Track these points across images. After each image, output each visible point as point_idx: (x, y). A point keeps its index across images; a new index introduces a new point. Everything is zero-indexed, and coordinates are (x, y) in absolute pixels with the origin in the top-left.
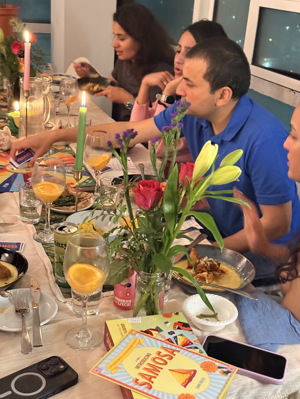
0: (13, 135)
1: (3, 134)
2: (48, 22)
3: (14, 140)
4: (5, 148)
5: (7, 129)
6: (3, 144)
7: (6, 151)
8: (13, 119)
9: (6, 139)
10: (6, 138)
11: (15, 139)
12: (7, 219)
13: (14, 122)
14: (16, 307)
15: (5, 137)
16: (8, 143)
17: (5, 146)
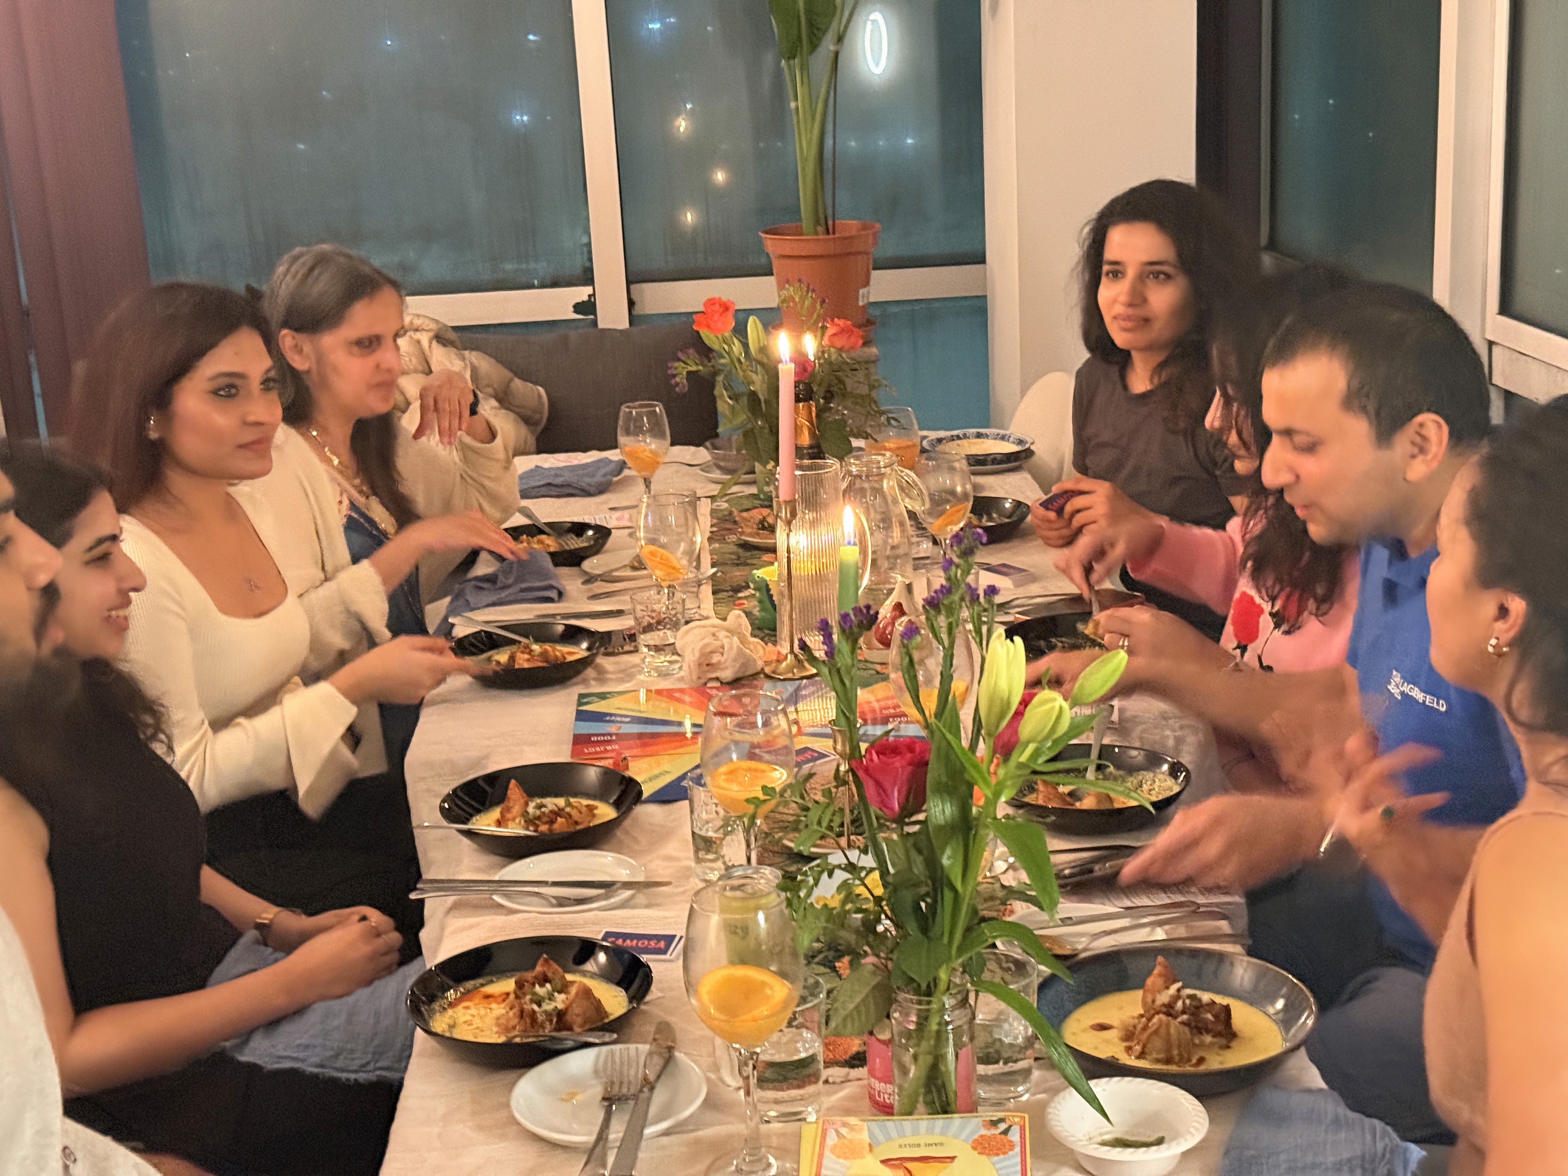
0: (753, 635)
1: (722, 634)
2: (980, 259)
3: (760, 648)
4: (727, 674)
5: (739, 616)
6: (719, 663)
7: (728, 683)
8: (767, 585)
9: (731, 648)
10: (731, 644)
11: (764, 649)
12: (661, 872)
13: (770, 597)
14: (606, 1089)
15: (726, 642)
16: (735, 660)
17: (726, 668)
